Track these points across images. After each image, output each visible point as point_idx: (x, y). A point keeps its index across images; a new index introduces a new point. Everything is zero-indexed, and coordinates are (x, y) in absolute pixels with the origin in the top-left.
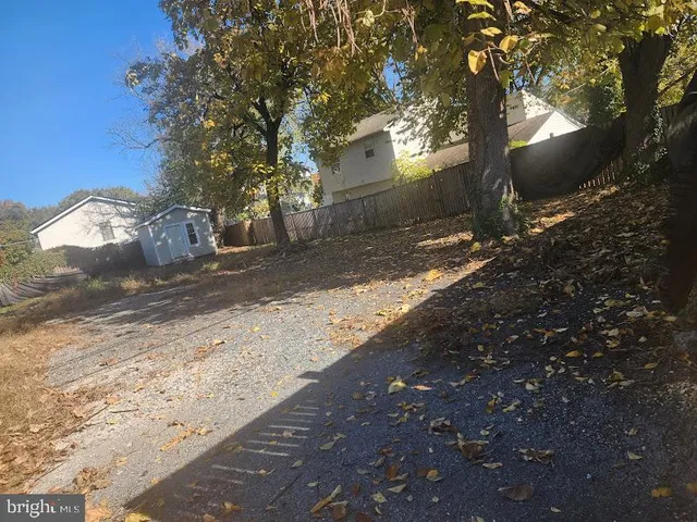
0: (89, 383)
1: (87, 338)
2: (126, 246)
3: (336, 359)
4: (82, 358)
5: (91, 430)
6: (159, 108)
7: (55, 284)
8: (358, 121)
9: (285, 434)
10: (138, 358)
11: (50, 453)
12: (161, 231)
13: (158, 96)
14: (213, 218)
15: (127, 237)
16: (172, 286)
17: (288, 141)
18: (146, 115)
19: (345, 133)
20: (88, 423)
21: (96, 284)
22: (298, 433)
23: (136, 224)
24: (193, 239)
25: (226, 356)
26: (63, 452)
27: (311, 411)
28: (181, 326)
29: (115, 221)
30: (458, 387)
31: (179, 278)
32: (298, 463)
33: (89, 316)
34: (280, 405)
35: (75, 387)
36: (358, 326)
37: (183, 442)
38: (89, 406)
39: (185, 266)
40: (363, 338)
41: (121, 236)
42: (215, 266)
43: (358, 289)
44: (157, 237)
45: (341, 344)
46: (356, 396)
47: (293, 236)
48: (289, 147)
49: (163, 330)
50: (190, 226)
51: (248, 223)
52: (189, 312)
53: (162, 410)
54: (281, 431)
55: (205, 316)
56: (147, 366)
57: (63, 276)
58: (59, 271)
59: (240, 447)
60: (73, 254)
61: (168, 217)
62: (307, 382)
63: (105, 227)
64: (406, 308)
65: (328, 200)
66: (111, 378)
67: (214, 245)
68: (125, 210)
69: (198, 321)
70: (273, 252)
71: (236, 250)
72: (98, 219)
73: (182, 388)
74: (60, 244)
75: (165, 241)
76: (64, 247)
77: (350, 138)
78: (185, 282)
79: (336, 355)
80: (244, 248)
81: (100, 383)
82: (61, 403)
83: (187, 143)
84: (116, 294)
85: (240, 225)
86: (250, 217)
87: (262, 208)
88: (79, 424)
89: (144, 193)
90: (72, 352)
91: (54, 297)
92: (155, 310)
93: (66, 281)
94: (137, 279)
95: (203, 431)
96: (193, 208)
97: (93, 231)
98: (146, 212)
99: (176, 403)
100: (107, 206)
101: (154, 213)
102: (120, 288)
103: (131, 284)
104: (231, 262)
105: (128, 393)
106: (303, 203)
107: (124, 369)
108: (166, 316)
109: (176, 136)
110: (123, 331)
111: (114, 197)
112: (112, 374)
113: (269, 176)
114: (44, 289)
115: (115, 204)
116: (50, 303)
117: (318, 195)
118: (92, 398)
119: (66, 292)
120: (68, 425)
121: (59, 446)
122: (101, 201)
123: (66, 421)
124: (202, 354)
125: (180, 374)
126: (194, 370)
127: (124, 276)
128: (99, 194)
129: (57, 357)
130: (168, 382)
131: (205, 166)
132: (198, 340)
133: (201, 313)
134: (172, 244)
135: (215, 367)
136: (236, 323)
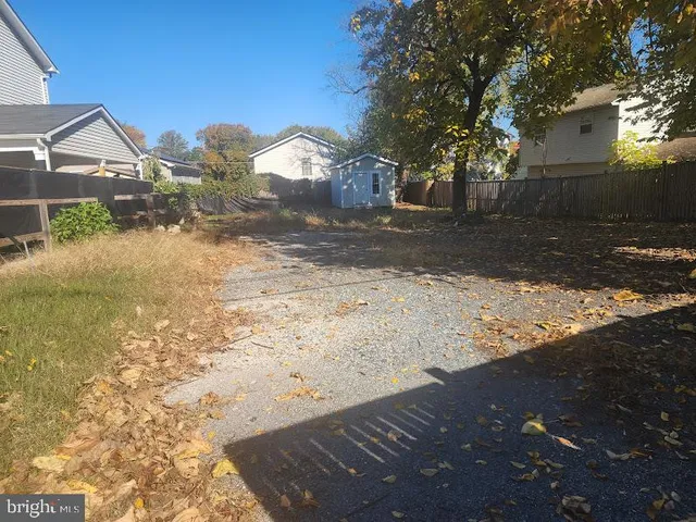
0: (244, 305)
1: (262, 263)
2: (319, 184)
3: (472, 364)
4: (252, 280)
5: (232, 353)
7: (256, 205)
8: (581, 90)
9: (390, 435)
10: (291, 295)
11: (192, 365)
12: (349, 176)
14: (399, 171)
15: (322, 175)
17: (492, 105)
19: (560, 102)
20: (231, 346)
21: (287, 213)
22: (403, 439)
23: (331, 165)
24: (376, 189)
25: (364, 320)
26: (202, 368)
27: (426, 418)
28: (338, 275)
29: (316, 159)
30: (616, 460)
31: (353, 224)
32: (390, 478)
33: (272, 240)
34: (398, 395)
35: (234, 307)
36: (510, 332)
37: (296, 400)
38: (239, 329)
39: (363, 214)
40: (512, 348)
41: (316, 174)
42: (387, 220)
43: (523, 286)
44: (345, 181)
45: (483, 348)
46: (481, 420)
47: (472, 205)
48: (492, 111)
49: (321, 274)
50: (375, 176)
51: (430, 183)
52: (346, 263)
53: (291, 358)
54: (387, 429)
55: (361, 271)
56: (296, 306)
57: (262, 199)
58: (263, 194)
59: (342, 431)
60: (276, 182)
61: (358, 164)
62: (432, 379)
63: (306, 162)
64: (576, 329)
65: (522, 173)
66: (265, 308)
67: (393, 198)
68: (325, 150)
69: (353, 274)
70: (448, 219)
71: (412, 207)
72: (303, 154)
73: (315, 341)
74: (268, 171)
75: (351, 186)
76: (271, 174)
77: (565, 109)
79: (474, 359)
80: (420, 208)
81: (254, 309)
83: (390, 95)
84: (299, 225)
85: (422, 183)
86: (435, 178)
87: (447, 170)
88: (224, 346)
89: (346, 137)
90: (247, 271)
91: (253, 216)
92: (322, 250)
93: (263, 204)
94: (319, 216)
95: (317, 395)
96: (382, 159)
97: (296, 165)
98: (343, 154)
99: (305, 354)
100: (311, 143)
101: (347, 158)
102: (304, 221)
103: (313, 220)
104: (402, 219)
105: (272, 328)
106: (492, 172)
107: (276, 302)
108: (327, 259)
109: (382, 85)
110: (289, 264)
111: (319, 136)
112: (267, 304)
113: (462, 139)
114: (247, 208)
115: (318, 143)
116: (249, 220)
117: (513, 165)
118: (243, 322)
119: (264, 213)
120: (216, 342)
121: (203, 360)
122: (307, 138)
123: (216, 339)
124: (344, 310)
125: (319, 324)
126: (333, 323)
127: (310, 211)
128: (309, 132)
129: (234, 273)
130: (306, 330)
131: (400, 120)
132: (346, 294)
133: (358, 265)
134: (356, 190)
135: (350, 328)
136: (384, 287)
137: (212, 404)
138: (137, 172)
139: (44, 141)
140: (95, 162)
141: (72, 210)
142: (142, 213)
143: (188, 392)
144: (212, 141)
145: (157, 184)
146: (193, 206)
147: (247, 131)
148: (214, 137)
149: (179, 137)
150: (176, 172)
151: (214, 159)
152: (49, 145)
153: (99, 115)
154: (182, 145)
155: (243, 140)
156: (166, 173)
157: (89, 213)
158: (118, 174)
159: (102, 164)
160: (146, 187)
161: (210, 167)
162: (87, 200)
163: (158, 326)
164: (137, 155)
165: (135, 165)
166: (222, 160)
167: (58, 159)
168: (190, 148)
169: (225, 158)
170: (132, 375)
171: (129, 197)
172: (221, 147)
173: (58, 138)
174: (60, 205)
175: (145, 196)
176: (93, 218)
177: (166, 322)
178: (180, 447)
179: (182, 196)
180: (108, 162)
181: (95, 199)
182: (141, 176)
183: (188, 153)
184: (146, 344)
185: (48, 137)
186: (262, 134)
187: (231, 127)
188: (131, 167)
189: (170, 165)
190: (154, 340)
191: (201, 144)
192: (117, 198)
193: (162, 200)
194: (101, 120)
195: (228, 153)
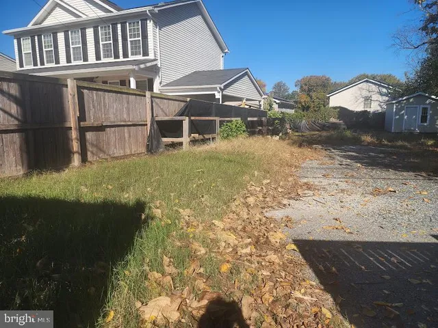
0: (311, 181)
1: (326, 160)
2: (376, 114)
4: (317, 168)
5: (301, 202)
7: (328, 127)
9: (392, 259)
10: (341, 179)
11: (280, 203)
12: (402, 109)
15: (379, 108)
16: (391, 147)
20: (301, 199)
21: (348, 133)
22: (401, 263)
23: (388, 101)
24: (424, 120)
26: (284, 205)
28: (377, 173)
29: (375, 97)
31: (400, 143)
33: (334, 149)
35: (305, 180)
37: (335, 230)
38: (306, 192)
39: (410, 136)
41: (374, 107)
42: (430, 142)
44: (397, 113)
49: (364, 171)
50: (426, 109)
56: (343, 185)
57: (333, 123)
58: (333, 120)
59: (360, 250)
60: (343, 112)
61: (412, 100)
63: (368, 99)
66: (323, 184)
68: (384, 90)
72: (365, 93)
73: (353, 205)
74: (338, 105)
75: (402, 116)
76: (340, 107)
78: (401, 147)
81: (316, 183)
82: (295, 185)
84: (356, 141)
88: (297, 197)
89: (403, 80)
90: (315, 164)
91: (324, 134)
92: (370, 157)
93: (334, 126)
94: (372, 137)
95: (348, 230)
96: (433, 97)
97: (359, 101)
98: (398, 92)
100: (374, 86)
101: (402, 96)
102: (360, 139)
103: (367, 138)
105: (326, 194)
107: (331, 182)
108: (372, 163)
110: (344, 163)
111: (381, 81)
112: (325, 182)
114: (322, 128)
115: (380, 86)
116: (320, 136)
118: (309, 189)
120: (293, 195)
121: (285, 202)
122: (372, 83)
123: (294, 193)
124: (376, 192)
125: (357, 197)
126: (368, 198)
127: (366, 132)
128: (373, 79)
129: (307, 164)
130: (347, 199)
132: (381, 184)
134: (410, 120)
135: (379, 203)
136: (412, 184)
137: (288, 221)
138: (260, 105)
139: (220, 88)
140: (240, 99)
141: (229, 124)
142: (260, 128)
143: (278, 214)
144: (304, 87)
145: (269, 112)
146: (288, 126)
147: (328, 79)
148: (306, 85)
149: (284, 85)
150: (280, 106)
151: (304, 99)
152: (222, 90)
153: (246, 74)
154: (286, 90)
155: (324, 86)
156: (275, 106)
157: (236, 126)
158: (250, 106)
159: (244, 101)
160: (264, 113)
161: (300, 103)
162: (236, 119)
163: (265, 182)
164: (261, 96)
165: (260, 101)
166: (309, 99)
167: (225, 98)
168: (290, 92)
169: (311, 97)
170: (251, 200)
171: (255, 119)
172: (309, 90)
173: (226, 87)
174: (224, 121)
175: (263, 119)
176: (238, 128)
177: (269, 181)
179: (282, 120)
180: (247, 100)
181: (239, 119)
182: (262, 107)
183: (289, 95)
184: (258, 189)
185: (222, 86)
186: (338, 81)
187: (317, 78)
188: (257, 103)
189: (278, 101)
190: (262, 188)
191: (297, 89)
192: (249, 119)
193: (271, 122)
194: (246, 77)
195: (313, 94)
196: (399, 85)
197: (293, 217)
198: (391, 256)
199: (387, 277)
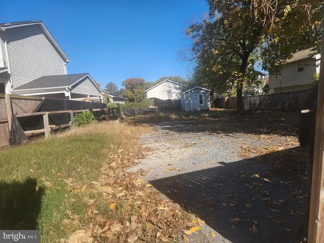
0: (149, 145)
1: (153, 132)
2: (175, 101)
4: (150, 138)
5: (146, 159)
6: (197, 44)
7: (149, 112)
8: (294, 52)
10: (166, 142)
11: (133, 162)
12: (189, 97)
13: (197, 39)
14: (212, 94)
15: (176, 97)
16: (188, 120)
17: (253, 61)
18: (192, 47)
19: (285, 58)
20: (146, 157)
21: (162, 114)
22: (207, 179)
23: (181, 93)
24: (201, 102)
25: (195, 149)
26: (137, 163)
27: (217, 175)
28: (184, 135)
29: (174, 90)
30: (283, 184)
31: (191, 117)
33: (156, 125)
34: (206, 169)
35: (145, 146)
36: (253, 151)
37: (171, 171)
38: (147, 153)
39: (196, 113)
40: (253, 155)
41: (174, 97)
42: (207, 115)
44: (187, 99)
45: (241, 156)
47: (247, 107)
48: (253, 64)
49: (177, 135)
50: (201, 96)
51: (227, 98)
52: (188, 131)
53: (168, 160)
55: (194, 133)
56: (168, 145)
57: (152, 109)
58: (151, 107)
60: (157, 101)
61: (193, 91)
62: (220, 165)
63: (169, 92)
65: (271, 91)
67: (209, 106)
68: (178, 86)
69: (191, 134)
70: (235, 113)
71: (219, 109)
72: (168, 89)
73: (176, 155)
74: (153, 97)
75: (189, 101)
76: (154, 98)
77: (288, 61)
80: (222, 109)
81: (152, 146)
82: (140, 150)
83: (206, 60)
84: (167, 119)
85: (223, 98)
86: (229, 96)
87: (233, 92)
88: (143, 157)
89: (187, 80)
90: (148, 135)
91: (148, 116)
92: (178, 127)
93: (152, 111)
94: (176, 115)
96: (204, 89)
97: (165, 93)
98: (186, 87)
99: (173, 159)
100: (171, 84)
101: (188, 89)
102: (170, 117)
103: (173, 116)
104: (213, 114)
106: (258, 92)
107: (160, 144)
108: (180, 130)
109: (202, 57)
110: (165, 132)
111: (175, 81)
112: (157, 145)
113: (239, 77)
114: (145, 113)
115: (175, 83)
116: (145, 118)
117: (266, 89)
118: (149, 151)
119: (152, 115)
120: (140, 156)
121: (136, 161)
122: (170, 82)
123: (140, 155)
124: (187, 146)
125: (177, 150)
126: (182, 150)
127: (172, 113)
128: (170, 79)
129: (143, 136)
130: (172, 152)
131: (210, 71)
132: (188, 141)
133: (193, 131)
134: (192, 103)
135: (190, 151)
136: (203, 138)
137: (142, 172)
138: (101, 100)
139: (69, 89)
140: (85, 96)
141: (80, 115)
142: (103, 116)
143: (134, 169)
144: (128, 86)
145: (108, 104)
146: (122, 113)
147: (143, 80)
148: (129, 84)
149: (114, 85)
150: (115, 99)
151: (129, 93)
152: (70, 90)
153: (87, 77)
154: (116, 88)
155: (141, 85)
156: (111, 100)
157: (86, 116)
158: (93, 101)
159: (88, 97)
160: (104, 105)
161: (127, 97)
162: (85, 110)
163: (120, 151)
164: (101, 93)
165: (100, 97)
166: (132, 94)
167: (73, 95)
168: (119, 89)
169: (134, 93)
170: (114, 164)
171: (99, 110)
172: (132, 88)
173: (73, 87)
174: (75, 113)
175: (105, 109)
176: (88, 117)
177: (122, 150)
178: (134, 181)
179: (118, 109)
180: (91, 96)
181: (88, 110)
182: (102, 101)
183: (118, 91)
184: (116, 156)
185: (70, 87)
186: (150, 82)
187: (136, 79)
188: (98, 98)
189: (112, 96)
190: (119, 155)
191: (124, 88)
192: (94, 110)
193: (111, 110)
194: (88, 80)
195: (135, 90)
196: (185, 83)
197: (144, 169)
198: (202, 177)
199: (203, 187)
